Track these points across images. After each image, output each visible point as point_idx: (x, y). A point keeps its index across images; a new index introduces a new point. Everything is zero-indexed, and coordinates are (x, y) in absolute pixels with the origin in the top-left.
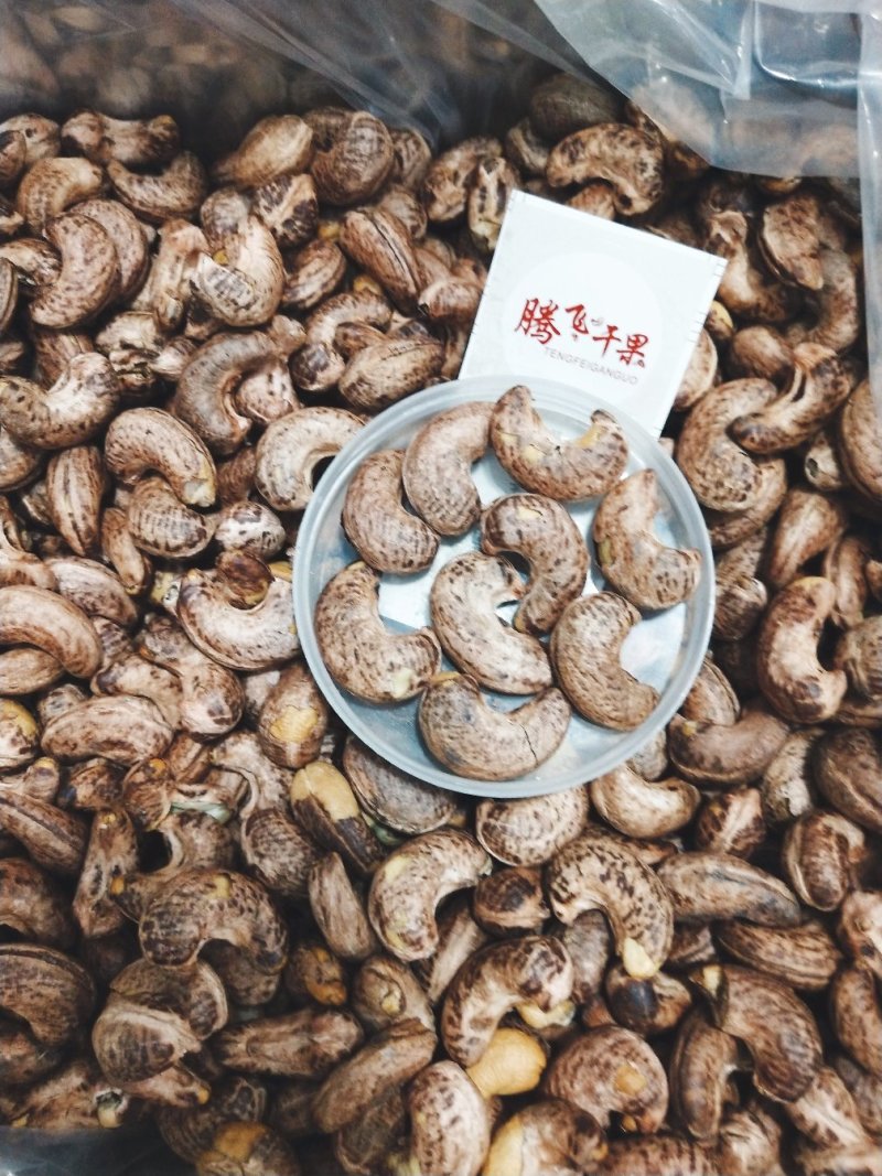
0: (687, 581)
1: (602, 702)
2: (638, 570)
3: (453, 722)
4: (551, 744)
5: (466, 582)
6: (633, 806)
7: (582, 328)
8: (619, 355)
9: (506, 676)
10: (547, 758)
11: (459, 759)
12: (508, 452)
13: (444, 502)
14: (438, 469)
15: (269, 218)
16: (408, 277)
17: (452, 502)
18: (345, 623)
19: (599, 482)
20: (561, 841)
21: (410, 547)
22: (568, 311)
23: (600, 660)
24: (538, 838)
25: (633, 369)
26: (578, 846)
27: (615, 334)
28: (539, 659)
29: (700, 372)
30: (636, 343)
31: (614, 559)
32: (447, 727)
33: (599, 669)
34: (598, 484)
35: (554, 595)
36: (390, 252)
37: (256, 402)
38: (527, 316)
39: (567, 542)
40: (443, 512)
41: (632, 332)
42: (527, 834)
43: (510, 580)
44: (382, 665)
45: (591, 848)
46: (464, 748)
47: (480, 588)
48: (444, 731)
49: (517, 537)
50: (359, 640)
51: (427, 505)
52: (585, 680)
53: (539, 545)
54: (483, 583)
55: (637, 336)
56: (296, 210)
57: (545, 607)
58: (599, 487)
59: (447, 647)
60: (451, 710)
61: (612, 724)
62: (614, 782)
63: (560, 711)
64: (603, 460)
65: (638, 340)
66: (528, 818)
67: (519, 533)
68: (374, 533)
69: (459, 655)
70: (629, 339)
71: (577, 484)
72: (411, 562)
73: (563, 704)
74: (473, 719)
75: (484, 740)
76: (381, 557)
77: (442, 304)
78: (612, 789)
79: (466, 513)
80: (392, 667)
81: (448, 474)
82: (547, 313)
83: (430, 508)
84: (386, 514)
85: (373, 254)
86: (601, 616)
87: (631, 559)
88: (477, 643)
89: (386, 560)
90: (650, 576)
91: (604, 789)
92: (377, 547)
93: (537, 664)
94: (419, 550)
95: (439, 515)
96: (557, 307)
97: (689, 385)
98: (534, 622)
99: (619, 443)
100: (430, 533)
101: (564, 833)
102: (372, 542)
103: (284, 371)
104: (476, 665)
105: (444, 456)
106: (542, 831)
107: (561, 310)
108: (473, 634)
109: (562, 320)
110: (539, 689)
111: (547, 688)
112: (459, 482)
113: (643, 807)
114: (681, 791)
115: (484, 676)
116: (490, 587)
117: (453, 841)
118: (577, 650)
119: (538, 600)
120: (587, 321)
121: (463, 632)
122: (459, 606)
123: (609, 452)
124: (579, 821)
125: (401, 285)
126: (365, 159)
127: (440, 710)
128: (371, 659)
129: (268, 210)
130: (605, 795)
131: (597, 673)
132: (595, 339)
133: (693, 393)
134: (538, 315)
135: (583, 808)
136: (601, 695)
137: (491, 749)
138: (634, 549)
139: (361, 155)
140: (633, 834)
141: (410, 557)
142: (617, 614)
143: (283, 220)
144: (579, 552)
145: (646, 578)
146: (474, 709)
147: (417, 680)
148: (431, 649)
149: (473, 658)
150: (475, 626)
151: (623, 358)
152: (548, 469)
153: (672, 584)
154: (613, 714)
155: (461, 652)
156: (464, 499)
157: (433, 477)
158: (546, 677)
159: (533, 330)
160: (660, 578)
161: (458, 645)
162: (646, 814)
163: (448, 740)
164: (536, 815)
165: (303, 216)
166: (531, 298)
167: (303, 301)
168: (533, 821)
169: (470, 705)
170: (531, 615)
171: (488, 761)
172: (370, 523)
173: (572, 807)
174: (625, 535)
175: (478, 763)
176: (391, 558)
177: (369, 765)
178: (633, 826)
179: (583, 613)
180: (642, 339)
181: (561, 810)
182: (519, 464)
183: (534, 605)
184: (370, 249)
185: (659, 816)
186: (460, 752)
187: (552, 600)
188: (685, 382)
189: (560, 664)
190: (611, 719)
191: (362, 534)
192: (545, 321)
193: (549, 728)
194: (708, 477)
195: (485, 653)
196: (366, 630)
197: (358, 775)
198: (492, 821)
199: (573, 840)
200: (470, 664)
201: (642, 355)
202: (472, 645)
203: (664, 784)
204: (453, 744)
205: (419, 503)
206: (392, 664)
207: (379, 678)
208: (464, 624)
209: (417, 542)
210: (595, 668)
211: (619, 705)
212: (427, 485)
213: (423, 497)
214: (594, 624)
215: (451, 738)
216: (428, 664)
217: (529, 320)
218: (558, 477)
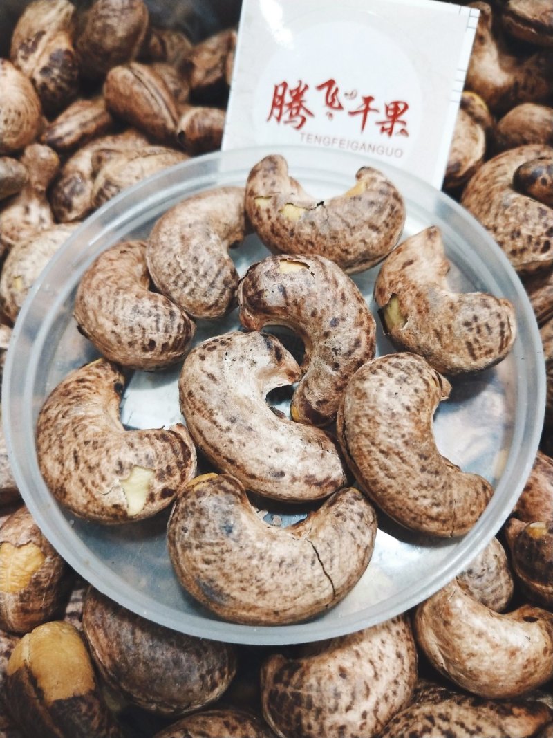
0: (502, 325)
1: (416, 493)
2: (438, 321)
3: (208, 538)
4: (353, 564)
5: (220, 357)
6: (482, 647)
7: (336, 104)
8: (380, 127)
9: (282, 474)
10: (349, 586)
11: (220, 592)
12: (264, 216)
13: (190, 272)
14: (183, 238)
15: (27, 66)
16: (165, 113)
17: (201, 272)
18: (65, 421)
19: (374, 234)
20: (384, 710)
21: (149, 322)
22: (320, 88)
23: (405, 431)
24: (348, 709)
25: (397, 140)
26: (409, 717)
27: (372, 105)
28: (325, 449)
29: (468, 141)
30: (396, 111)
31: (405, 318)
32: (198, 547)
33: (406, 443)
34: (374, 238)
35: (336, 366)
36: (146, 91)
37: (9, 230)
38: (278, 102)
39: (343, 297)
40: (191, 285)
41: (389, 100)
42: (331, 704)
43: (279, 357)
44: (108, 467)
45: (430, 718)
46: (226, 576)
47: (238, 364)
48: (197, 553)
49: (279, 295)
50: (81, 438)
51: (173, 279)
52: (388, 462)
53: (308, 302)
54: (243, 358)
55: (396, 103)
56: (52, 58)
57: (326, 384)
58: (375, 242)
59: (201, 443)
60: (203, 522)
61: (433, 527)
62: (449, 613)
63: (362, 515)
64: (375, 208)
65: (396, 108)
66: (331, 677)
67: (283, 290)
68: (103, 310)
69: (216, 450)
70: (387, 108)
71: (349, 239)
72: (152, 343)
73: (361, 506)
74: (235, 532)
75: (255, 562)
76: (113, 339)
77: (197, 126)
78: (446, 623)
79: (219, 283)
80: (121, 468)
81: (194, 242)
82: (298, 95)
83: (176, 283)
84: (119, 288)
85: (130, 98)
86: (398, 374)
87: (427, 310)
88: (239, 432)
89: (119, 342)
90: (454, 324)
91: (435, 626)
92: (108, 326)
93: (322, 456)
94: (161, 326)
95: (187, 290)
96: (306, 87)
97: (460, 152)
98: (314, 406)
99: (392, 191)
100: (175, 309)
101: (386, 698)
102: (102, 320)
103: (43, 203)
104: (240, 461)
105: (190, 226)
106: (353, 695)
107: (312, 89)
108: (233, 421)
109: (315, 100)
110: (329, 490)
111: (339, 489)
112: (208, 249)
113: (496, 646)
114: (540, 622)
115: (253, 476)
116: (254, 363)
117: (227, 724)
118: (371, 419)
119: (317, 377)
120: (340, 95)
121: (220, 419)
122: (213, 386)
123: (381, 199)
124: (406, 677)
125: (159, 122)
126: (118, 13)
127: (190, 524)
128: (93, 460)
129: (25, 58)
130: (438, 635)
131: (403, 448)
132: (352, 113)
133: (466, 159)
134: (288, 99)
135: (409, 659)
136: (414, 483)
137: (265, 574)
138: (428, 298)
139: (114, 10)
140: (485, 693)
141: (149, 336)
142: (420, 371)
143: (39, 68)
144: (360, 311)
145: (449, 327)
146: (238, 517)
147: (159, 487)
148: (178, 446)
149: (235, 451)
150: (234, 411)
151: (383, 130)
152: (312, 224)
153: (484, 330)
154: (435, 511)
155: (219, 446)
156: (216, 268)
157: (177, 246)
158: (337, 473)
159: (285, 117)
160: (467, 324)
161: (213, 436)
162: (501, 658)
163: (202, 566)
164: (343, 673)
165: (60, 64)
166: (279, 81)
167: (60, 138)
168: (339, 682)
169: (229, 512)
170: (309, 398)
171: (262, 593)
172: (100, 299)
173: (394, 656)
174: (414, 287)
175: (249, 598)
176: (126, 339)
177: (110, 619)
178: (485, 679)
179: (374, 372)
180: (401, 106)
181: (378, 664)
182: (278, 226)
183: (312, 384)
184: (128, 93)
185: (520, 660)
186: (221, 583)
187: (334, 373)
188: (454, 150)
189: (352, 445)
190: (432, 519)
191: (90, 314)
192: (296, 105)
193: (347, 540)
194: (500, 230)
195: (251, 444)
196: (91, 427)
197: (95, 634)
198: (280, 687)
199: (400, 709)
200: (232, 462)
201: (404, 123)
202: (232, 435)
203: (515, 614)
204: (211, 571)
205: (163, 278)
206: (120, 464)
207: (103, 485)
208: (219, 408)
209: (157, 316)
210: (400, 442)
211: (440, 496)
212: (171, 256)
213: (166, 271)
214: (390, 384)
215: (207, 562)
216: (173, 464)
217: (280, 107)
218: (325, 231)
